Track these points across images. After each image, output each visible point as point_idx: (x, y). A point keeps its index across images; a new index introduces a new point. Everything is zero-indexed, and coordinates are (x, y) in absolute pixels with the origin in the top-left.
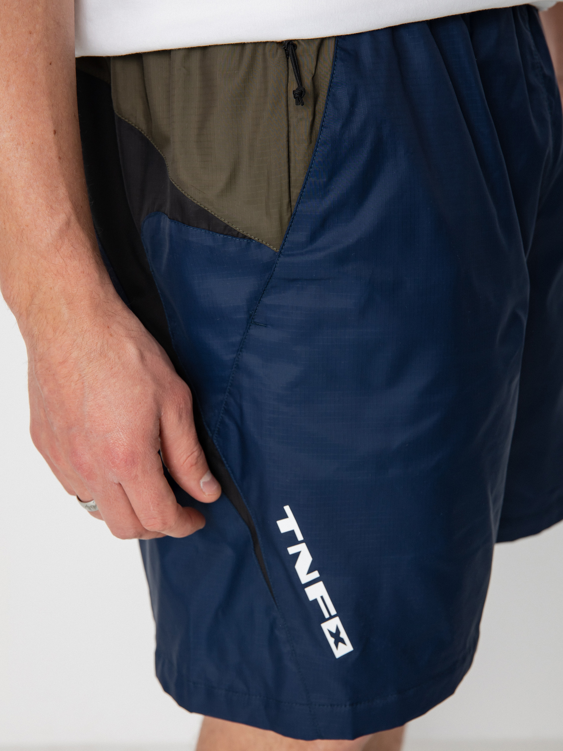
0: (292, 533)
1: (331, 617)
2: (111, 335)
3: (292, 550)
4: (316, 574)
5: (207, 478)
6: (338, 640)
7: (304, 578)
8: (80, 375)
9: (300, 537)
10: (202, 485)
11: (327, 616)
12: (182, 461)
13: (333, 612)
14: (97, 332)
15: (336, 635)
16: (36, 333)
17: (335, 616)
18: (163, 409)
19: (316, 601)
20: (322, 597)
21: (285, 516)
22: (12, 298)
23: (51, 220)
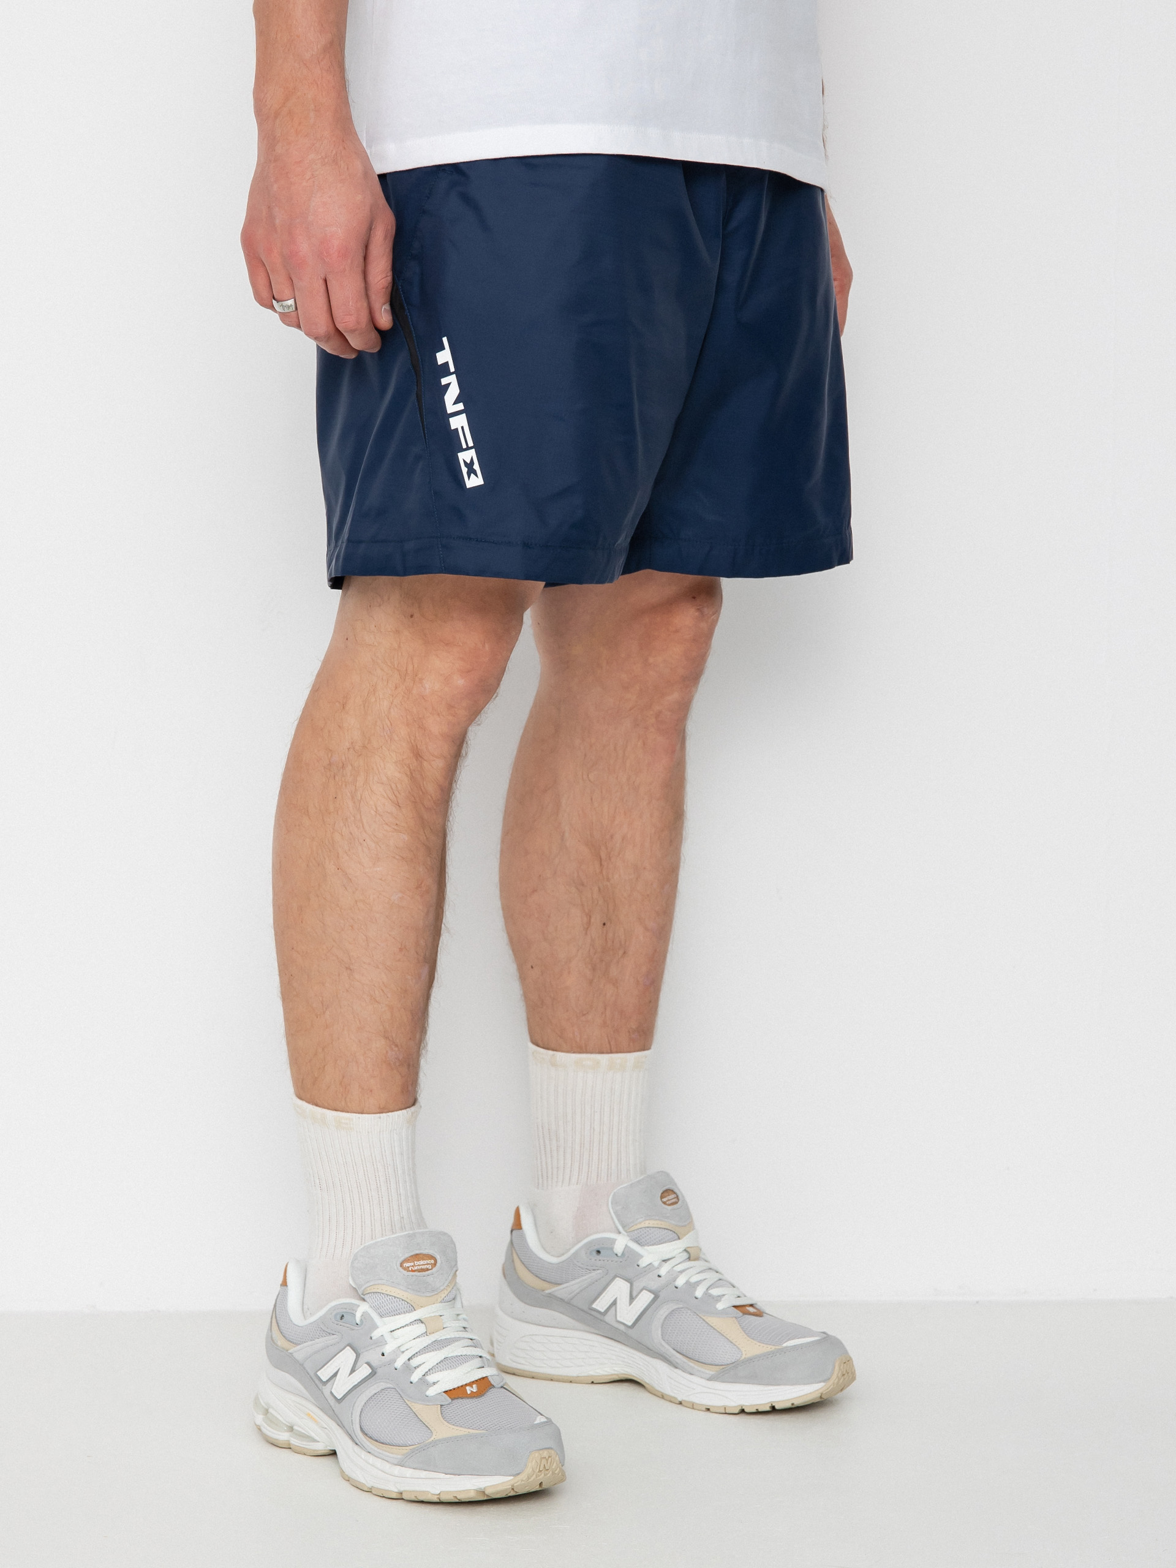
0: (447, 363)
1: (468, 448)
2: (345, 148)
3: (444, 381)
4: (460, 406)
5: (387, 307)
6: (471, 471)
7: (450, 408)
8: (313, 175)
9: (452, 369)
10: (383, 310)
11: (464, 446)
12: (376, 281)
13: (471, 444)
14: (334, 141)
15: (470, 466)
16: (279, 135)
17: (471, 448)
18: (375, 223)
19: (457, 429)
20: (462, 428)
21: (443, 348)
22: (264, 101)
23: (319, 36)
